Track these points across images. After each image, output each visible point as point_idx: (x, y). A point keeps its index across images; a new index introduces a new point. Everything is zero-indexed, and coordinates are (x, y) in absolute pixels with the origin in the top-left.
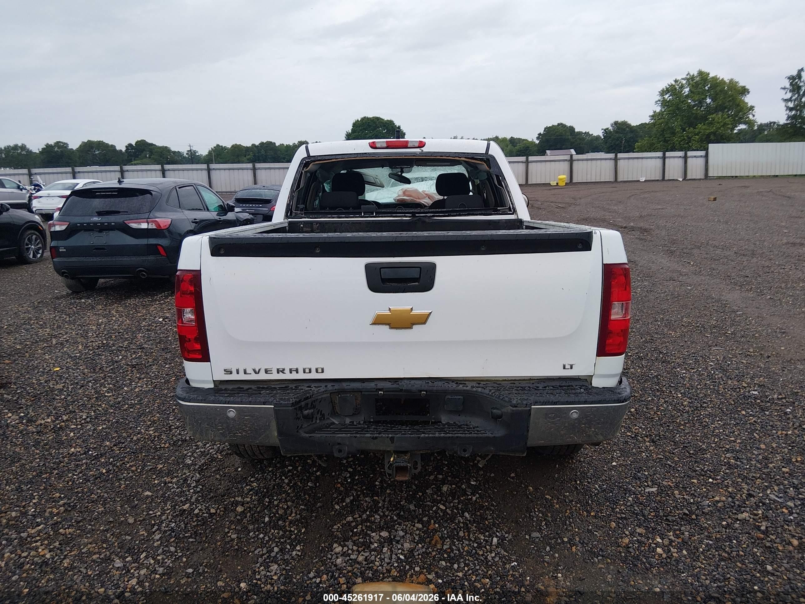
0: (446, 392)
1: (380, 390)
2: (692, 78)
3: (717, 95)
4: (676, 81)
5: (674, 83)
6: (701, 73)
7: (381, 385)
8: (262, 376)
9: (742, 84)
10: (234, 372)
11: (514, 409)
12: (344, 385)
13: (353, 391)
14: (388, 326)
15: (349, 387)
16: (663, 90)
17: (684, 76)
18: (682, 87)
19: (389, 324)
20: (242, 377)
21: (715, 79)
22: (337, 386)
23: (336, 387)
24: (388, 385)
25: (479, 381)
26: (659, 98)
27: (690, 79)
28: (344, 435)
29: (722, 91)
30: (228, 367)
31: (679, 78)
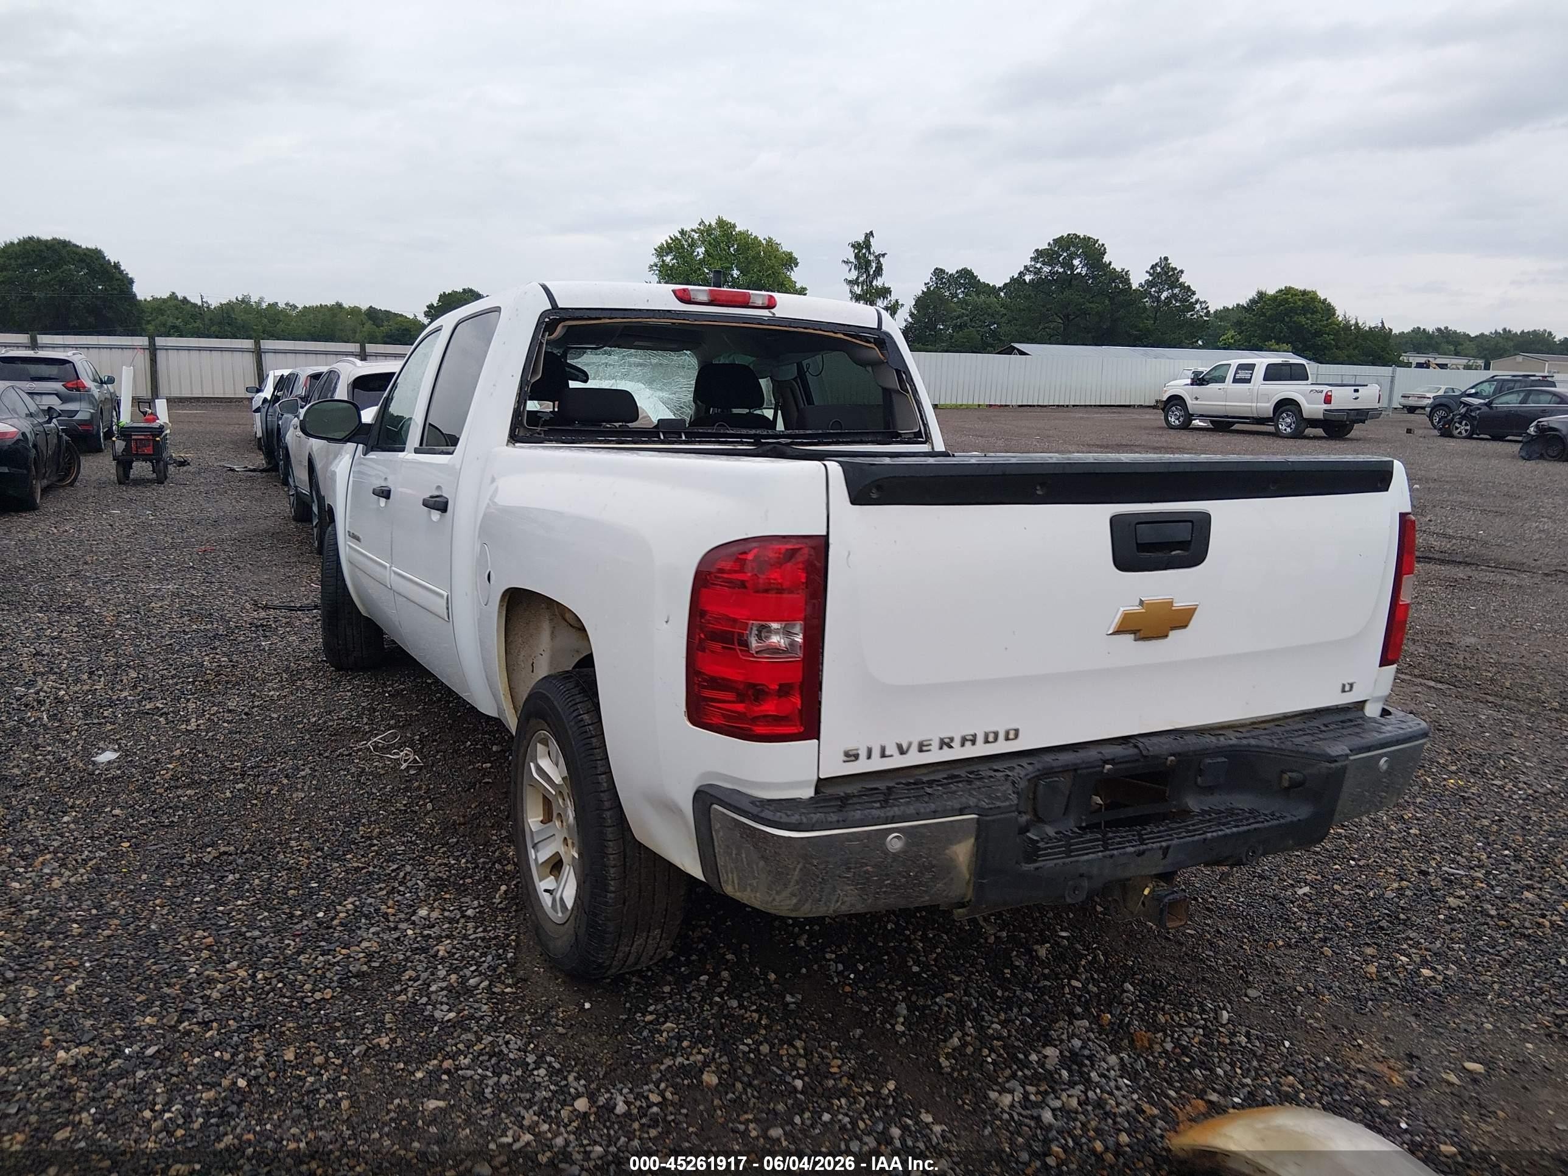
0: (1204, 753)
1: (1106, 762)
2: (708, 231)
3: (750, 263)
4: (682, 232)
5: (679, 236)
6: (721, 223)
7: (1109, 751)
8: (914, 758)
9: (786, 247)
10: (863, 754)
11: (1333, 765)
12: (1048, 758)
13: (1065, 769)
14: (1132, 636)
15: (1059, 763)
16: (661, 247)
17: (695, 226)
18: (693, 245)
19: (1134, 632)
20: (877, 764)
21: (744, 235)
22: (1038, 764)
23: (1038, 766)
24: (1118, 750)
25: (1255, 724)
26: (655, 260)
27: (706, 232)
28: (1091, 856)
29: (757, 257)
30: (850, 746)
31: (687, 228)
